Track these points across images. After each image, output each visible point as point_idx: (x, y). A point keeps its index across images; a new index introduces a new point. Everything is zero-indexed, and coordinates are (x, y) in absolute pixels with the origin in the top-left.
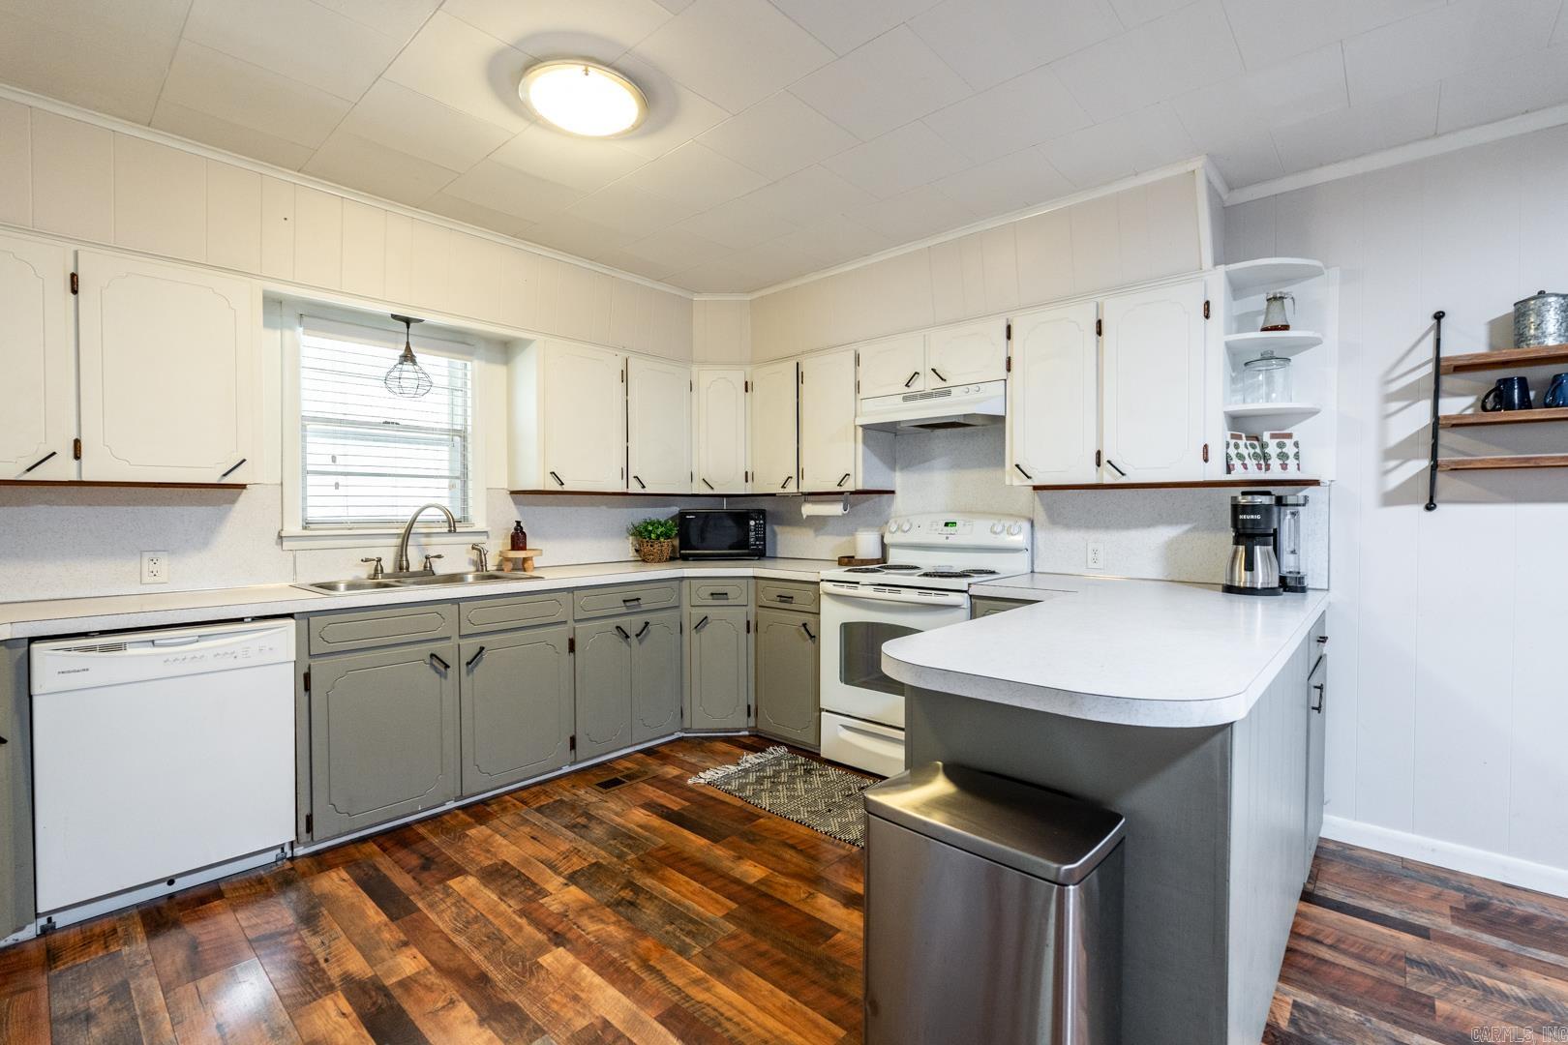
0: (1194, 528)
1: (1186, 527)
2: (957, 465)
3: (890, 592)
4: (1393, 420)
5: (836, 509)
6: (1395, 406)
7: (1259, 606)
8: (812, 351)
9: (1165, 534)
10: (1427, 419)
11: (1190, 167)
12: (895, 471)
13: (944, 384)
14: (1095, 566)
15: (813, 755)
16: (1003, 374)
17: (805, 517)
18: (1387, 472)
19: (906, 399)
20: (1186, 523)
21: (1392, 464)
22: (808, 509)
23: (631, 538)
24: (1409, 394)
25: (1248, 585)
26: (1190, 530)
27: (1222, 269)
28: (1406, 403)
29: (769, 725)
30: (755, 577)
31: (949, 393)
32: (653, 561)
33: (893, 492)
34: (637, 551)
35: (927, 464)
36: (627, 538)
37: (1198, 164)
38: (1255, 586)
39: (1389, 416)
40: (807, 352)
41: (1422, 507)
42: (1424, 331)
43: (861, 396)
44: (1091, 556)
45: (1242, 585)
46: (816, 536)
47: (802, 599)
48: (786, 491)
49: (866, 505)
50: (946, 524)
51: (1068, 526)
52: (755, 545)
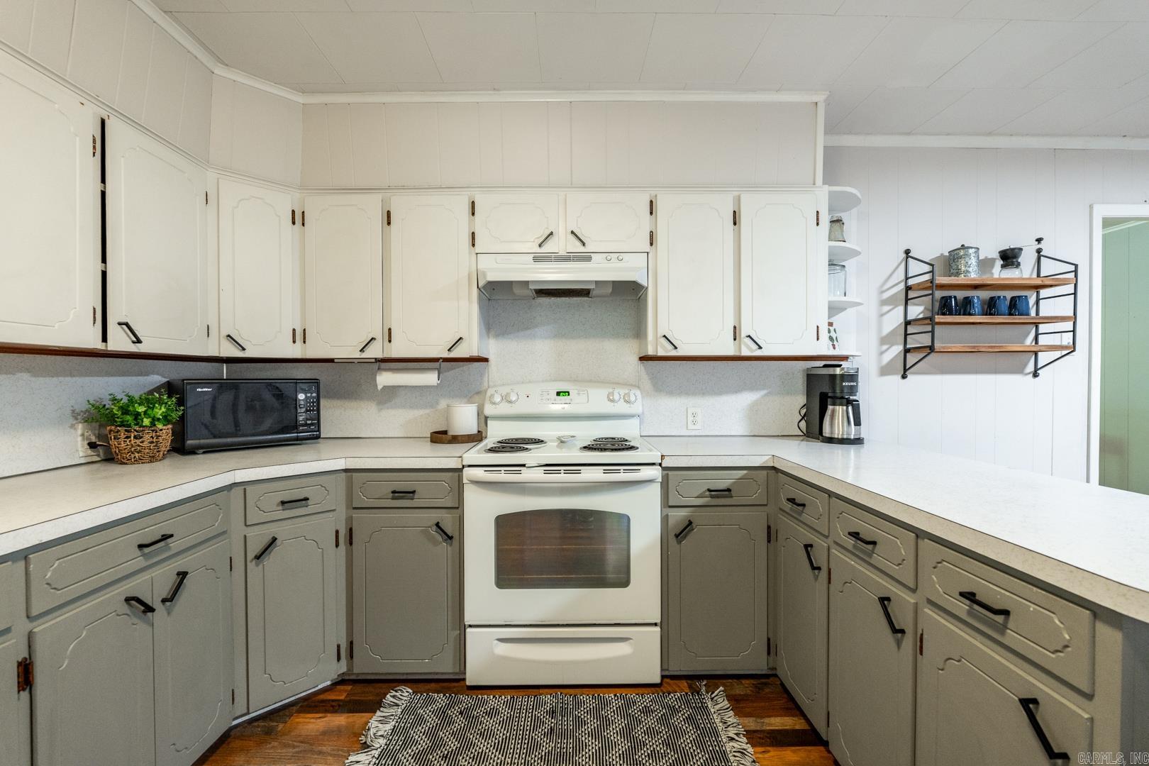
0: (768, 393)
1: (763, 392)
2: (559, 335)
3: (566, 472)
4: (885, 318)
5: (430, 378)
6: (886, 308)
7: (852, 452)
8: (403, 188)
9: (748, 398)
10: (901, 320)
11: (815, 98)
12: (489, 338)
13: (582, 249)
14: (694, 427)
15: (453, 684)
16: (647, 247)
17: (380, 387)
18: (882, 353)
19: (537, 259)
20: (764, 389)
21: (885, 347)
22: (385, 379)
23: (80, 426)
24: (891, 301)
25: (845, 437)
26: (766, 395)
27: (827, 188)
28: (891, 307)
29: (371, 662)
30: (346, 471)
31: (589, 259)
32: (137, 461)
33: (486, 360)
34: (92, 446)
35: (528, 332)
36: (72, 426)
37: (820, 98)
38: (849, 437)
39: (882, 315)
40: (397, 188)
41: (900, 376)
42: (900, 261)
43: (478, 249)
44: (691, 418)
45: (840, 437)
46: (380, 410)
47: (428, 493)
48: (364, 355)
49: (451, 373)
50: (558, 394)
51: (671, 393)
52: (306, 425)
